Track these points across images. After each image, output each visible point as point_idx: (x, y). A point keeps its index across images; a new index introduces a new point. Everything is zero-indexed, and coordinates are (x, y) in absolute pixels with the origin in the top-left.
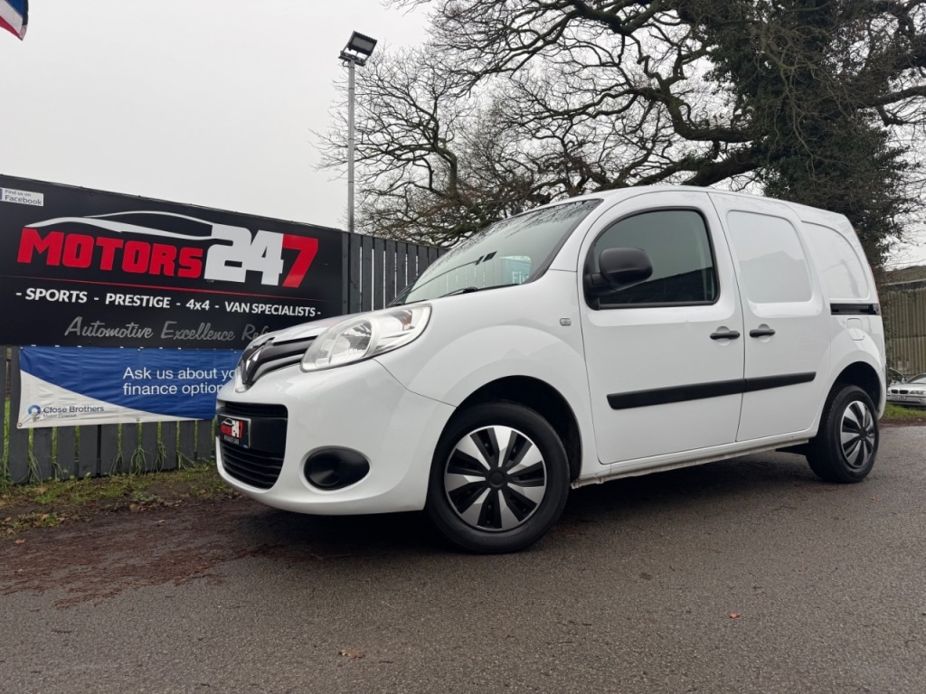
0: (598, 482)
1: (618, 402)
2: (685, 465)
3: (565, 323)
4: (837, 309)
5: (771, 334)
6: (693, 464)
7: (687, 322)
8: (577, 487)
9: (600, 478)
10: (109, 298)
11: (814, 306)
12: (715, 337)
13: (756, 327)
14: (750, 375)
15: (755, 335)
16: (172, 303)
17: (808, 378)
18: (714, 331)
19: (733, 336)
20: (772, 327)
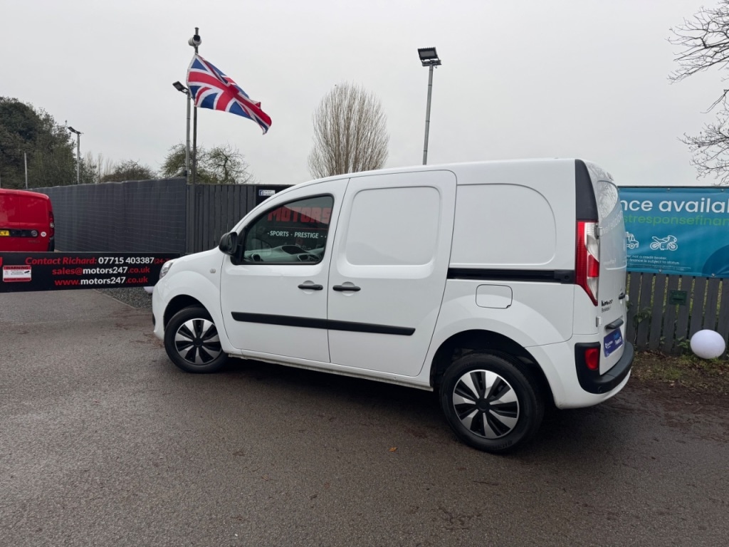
0: (242, 358)
1: (238, 317)
2: (300, 367)
3: (213, 272)
4: (453, 273)
5: (357, 289)
6: (307, 368)
7: (282, 276)
8: (231, 356)
9: (244, 356)
10: (296, 234)
11: (427, 270)
12: (301, 287)
13: (340, 283)
14: (332, 317)
15: (337, 289)
16: (319, 236)
17: (409, 332)
18: (301, 283)
19: (318, 288)
20: (356, 285)
